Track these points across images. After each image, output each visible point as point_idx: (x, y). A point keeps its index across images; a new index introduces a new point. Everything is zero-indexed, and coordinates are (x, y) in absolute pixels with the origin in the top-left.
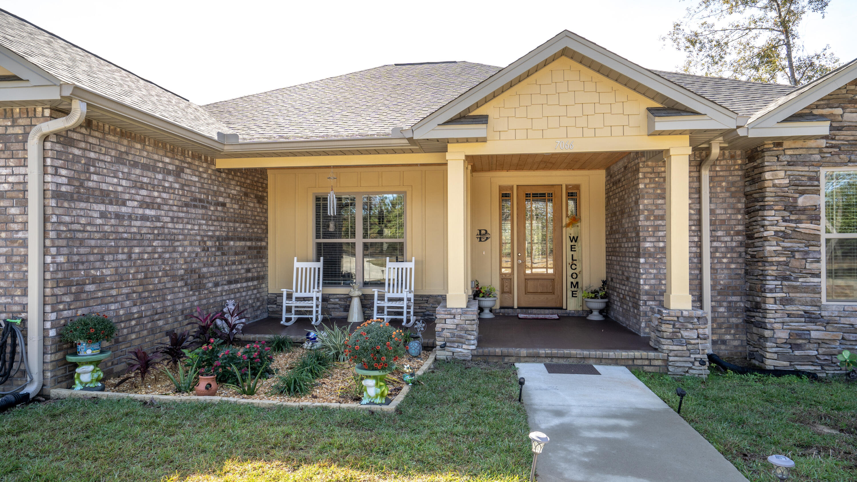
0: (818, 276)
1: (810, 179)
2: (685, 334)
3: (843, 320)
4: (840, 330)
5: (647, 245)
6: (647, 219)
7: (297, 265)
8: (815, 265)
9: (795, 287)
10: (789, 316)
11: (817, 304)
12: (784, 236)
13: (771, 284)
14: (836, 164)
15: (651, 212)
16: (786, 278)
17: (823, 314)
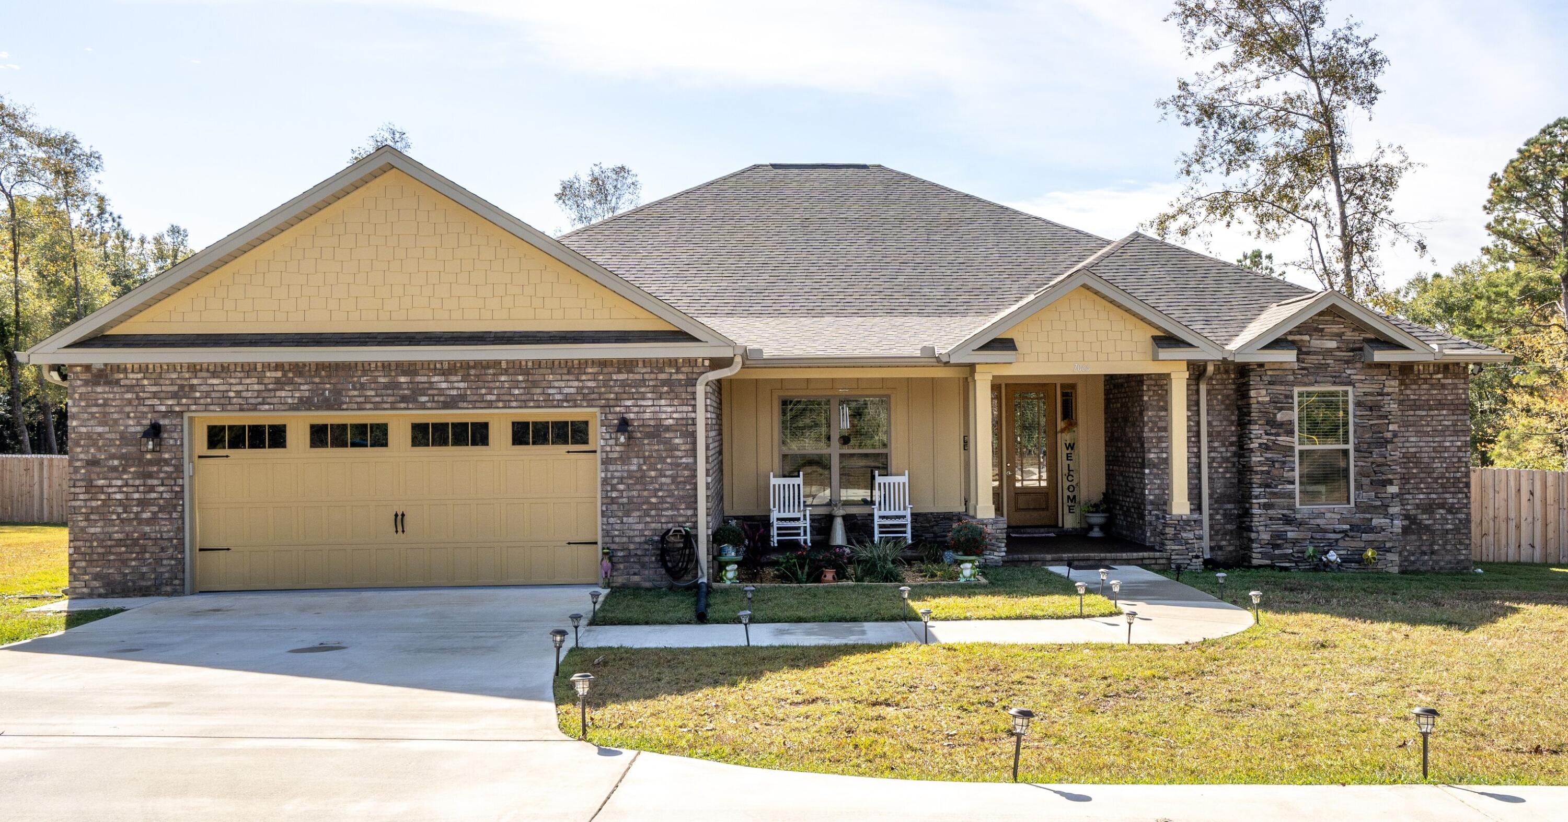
0: (1293, 483)
1: (1287, 397)
2: (1184, 535)
3: (1312, 521)
4: (1309, 529)
5: (1152, 456)
6: (1151, 430)
7: (774, 481)
8: (1291, 473)
9: (1275, 493)
10: (1271, 519)
11: (1292, 508)
12: (1266, 447)
13: (1256, 491)
14: (1305, 385)
15: (1155, 423)
16: (1268, 486)
17: (1298, 516)
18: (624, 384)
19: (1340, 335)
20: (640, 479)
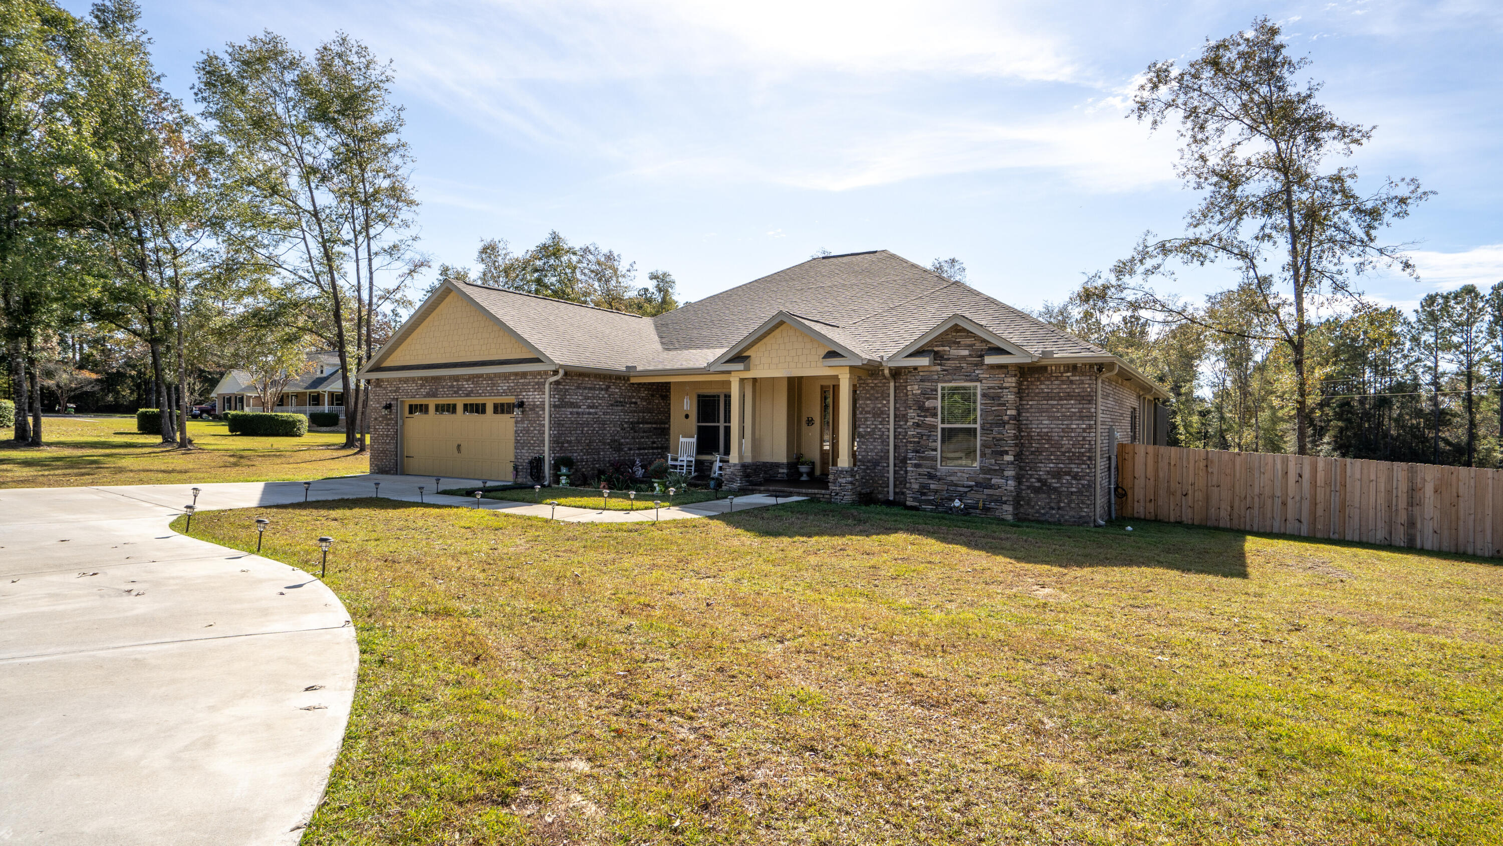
0: (935, 450)
1: (932, 390)
2: (840, 480)
3: (948, 478)
4: (946, 484)
5: (861, 430)
6: (861, 413)
7: (682, 440)
8: (934, 444)
9: (922, 457)
10: (919, 474)
11: (934, 467)
12: (917, 425)
14: (946, 382)
15: (863, 408)
16: (917, 452)
17: (938, 474)
18: (523, 384)
19: (972, 346)
20: (527, 431)
